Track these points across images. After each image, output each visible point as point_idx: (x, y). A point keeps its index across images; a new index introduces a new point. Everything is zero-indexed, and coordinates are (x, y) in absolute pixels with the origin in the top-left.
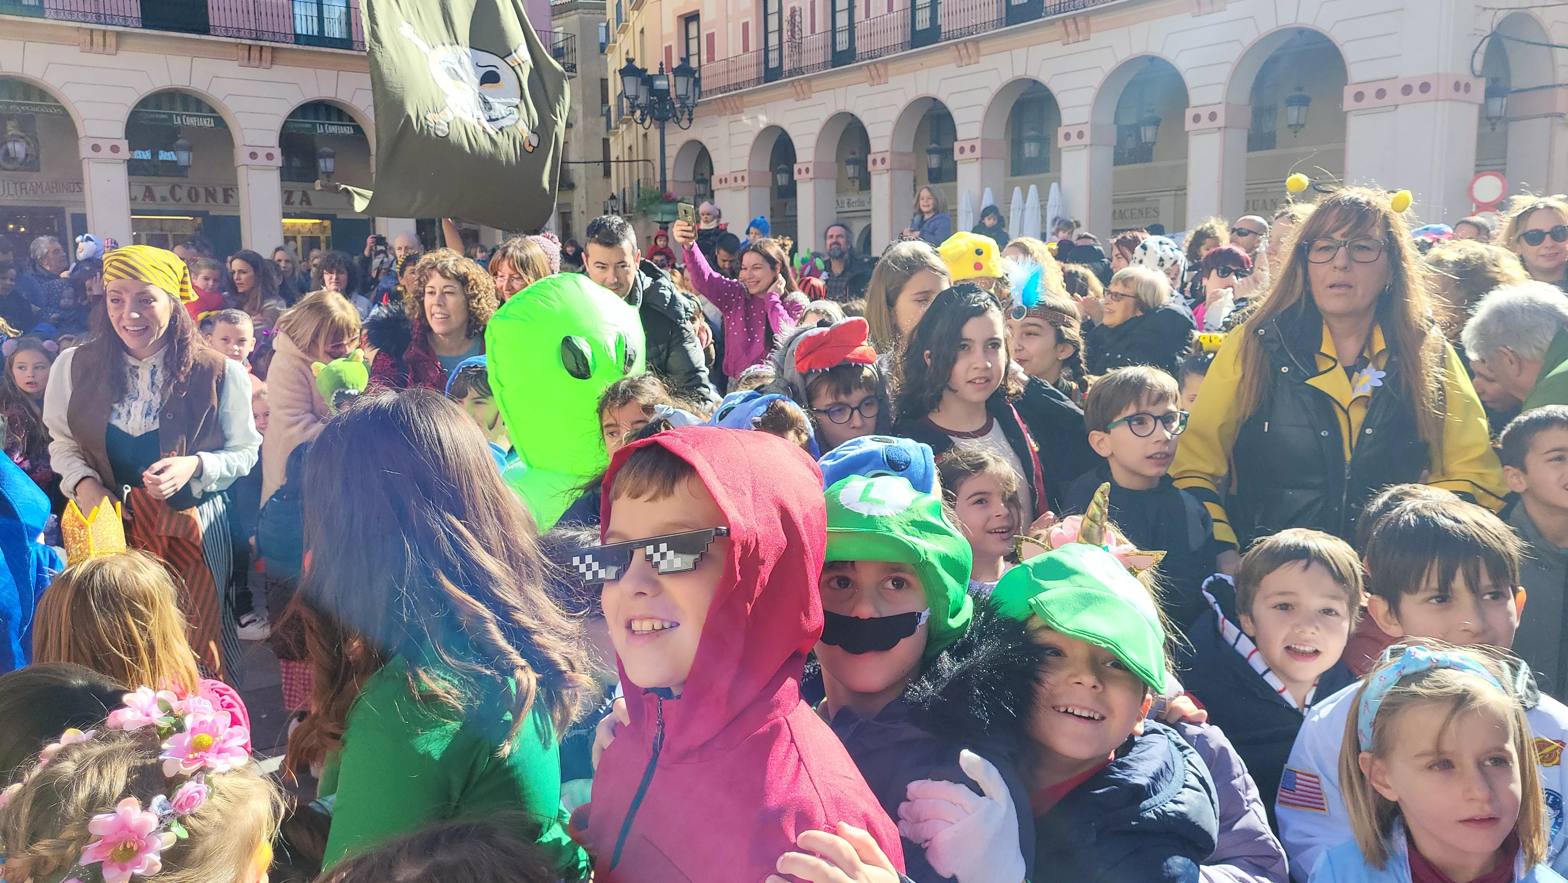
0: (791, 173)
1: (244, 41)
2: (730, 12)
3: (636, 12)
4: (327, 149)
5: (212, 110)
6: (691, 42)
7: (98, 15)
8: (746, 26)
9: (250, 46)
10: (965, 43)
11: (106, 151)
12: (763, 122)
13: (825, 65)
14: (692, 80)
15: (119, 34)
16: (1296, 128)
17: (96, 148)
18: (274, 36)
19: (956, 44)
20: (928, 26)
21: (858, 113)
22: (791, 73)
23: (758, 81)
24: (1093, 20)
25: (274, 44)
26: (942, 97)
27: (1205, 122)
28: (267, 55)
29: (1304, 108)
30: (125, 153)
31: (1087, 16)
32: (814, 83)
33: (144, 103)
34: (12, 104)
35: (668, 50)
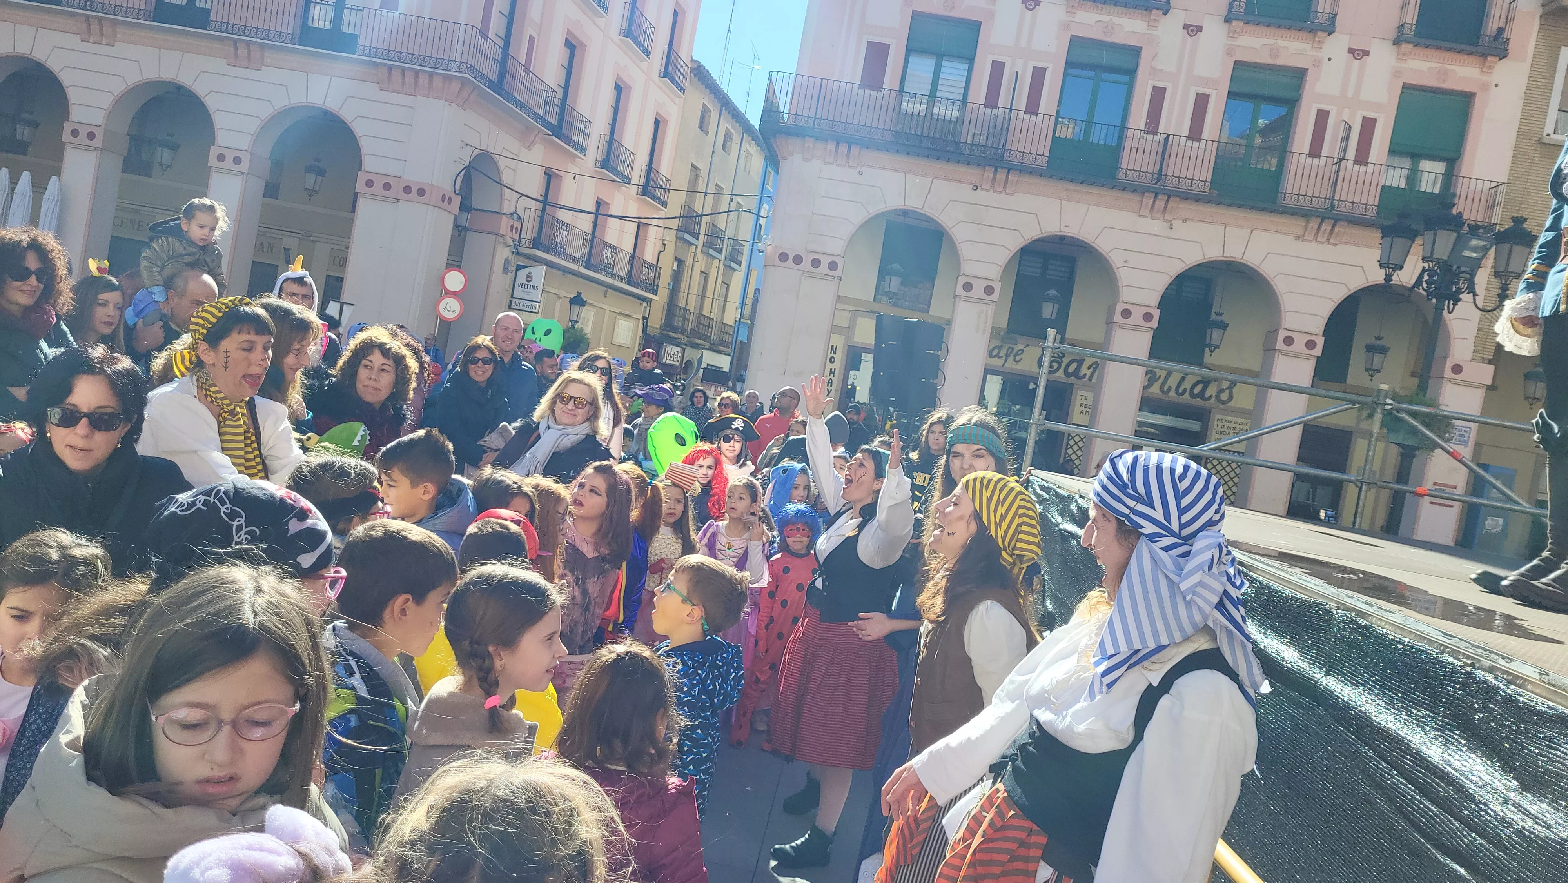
16: (311, 193)
24: (120, 29)
27: (228, 163)
29: (320, 179)
31: (115, 23)
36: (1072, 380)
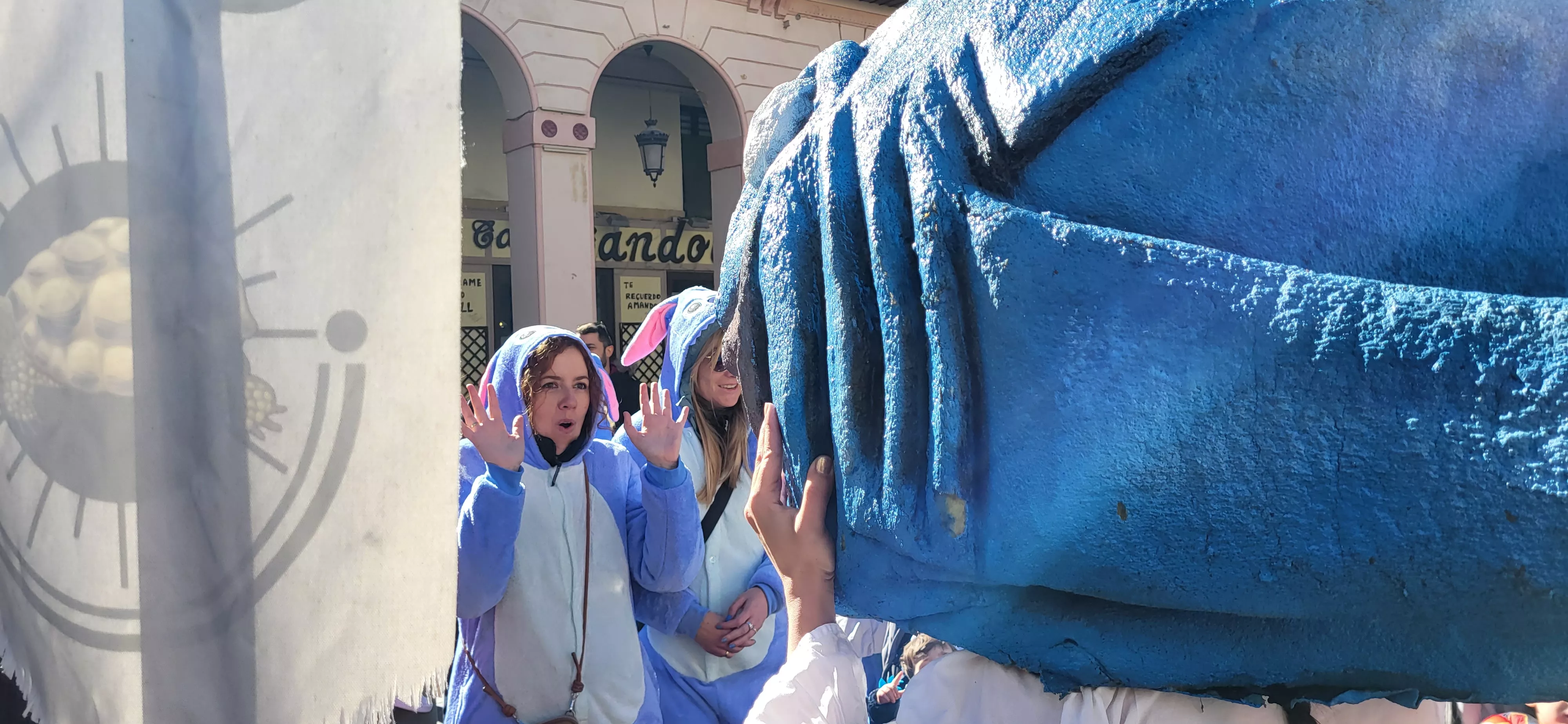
36: (611, 263)
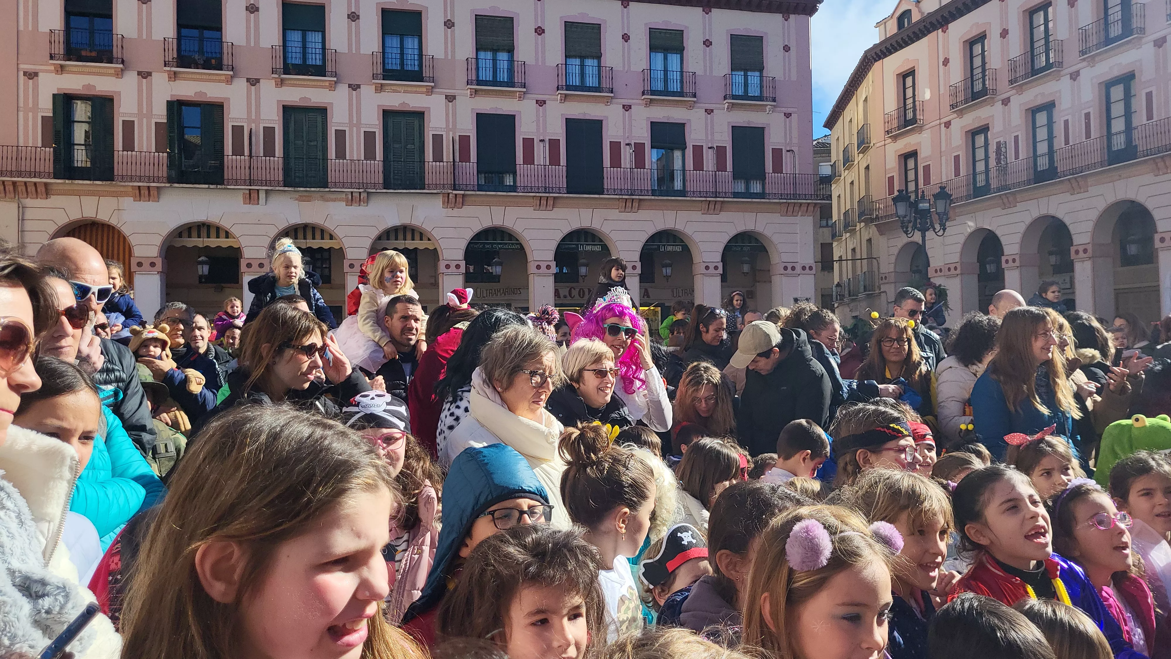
0: (999, 263)
1: (624, 197)
2: (943, 149)
3: (861, 155)
4: (668, 261)
5: (601, 241)
6: (909, 172)
7: (545, 188)
8: (957, 158)
9: (626, 199)
10: (1162, 157)
11: (543, 269)
12: (972, 227)
13: (1029, 182)
14: (948, 201)
15: (555, 198)
17: (538, 267)
18: (641, 192)
19: (1153, 159)
20: (1123, 147)
21: (1060, 215)
22: (999, 190)
23: (968, 197)
25: (641, 197)
26: (1141, 199)
28: (636, 204)
30: (554, 270)
32: (1018, 196)
33: (563, 239)
34: (495, 243)
35: (891, 179)
